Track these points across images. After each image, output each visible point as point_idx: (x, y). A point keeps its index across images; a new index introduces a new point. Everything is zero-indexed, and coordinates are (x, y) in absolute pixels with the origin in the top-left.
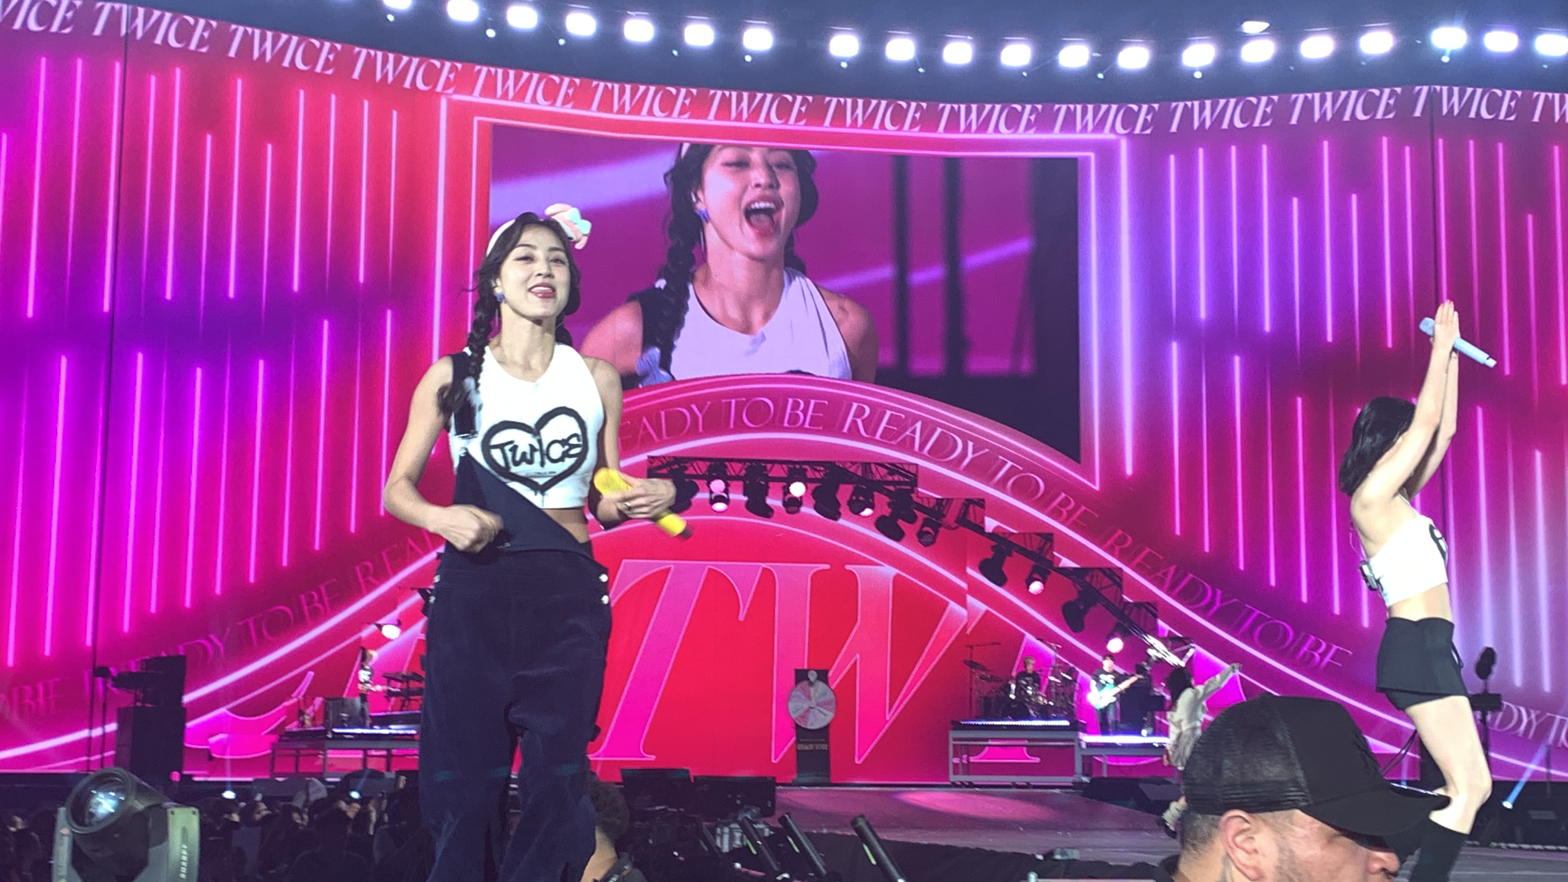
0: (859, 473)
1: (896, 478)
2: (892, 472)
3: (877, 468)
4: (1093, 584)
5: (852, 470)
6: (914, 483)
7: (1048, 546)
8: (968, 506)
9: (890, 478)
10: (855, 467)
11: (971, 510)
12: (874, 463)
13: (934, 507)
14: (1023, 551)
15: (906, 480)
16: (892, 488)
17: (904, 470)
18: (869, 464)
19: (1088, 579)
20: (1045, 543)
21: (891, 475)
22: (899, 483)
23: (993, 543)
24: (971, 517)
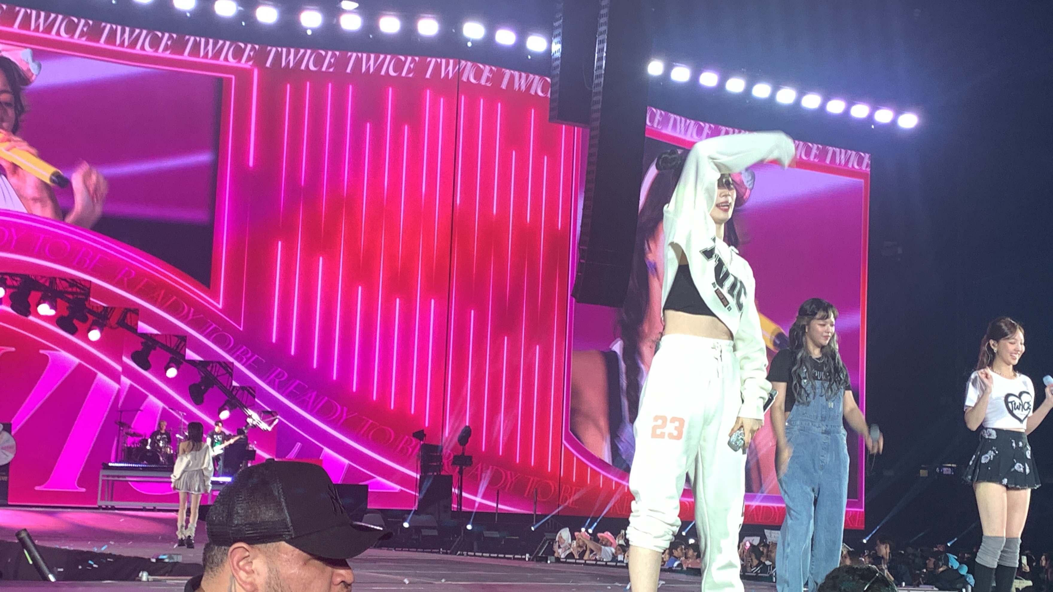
0: (47, 284)
1: (74, 289)
2: (71, 286)
3: (61, 282)
4: (213, 373)
5: (41, 281)
6: (88, 295)
7: (182, 344)
8: (126, 313)
9: (70, 290)
10: (44, 280)
11: (128, 315)
12: (60, 278)
13: (101, 312)
14: (164, 347)
15: (82, 292)
16: (71, 297)
17: (81, 284)
18: (55, 278)
19: (209, 369)
20: (181, 343)
21: (70, 287)
22: (76, 293)
23: (143, 340)
24: (128, 321)
